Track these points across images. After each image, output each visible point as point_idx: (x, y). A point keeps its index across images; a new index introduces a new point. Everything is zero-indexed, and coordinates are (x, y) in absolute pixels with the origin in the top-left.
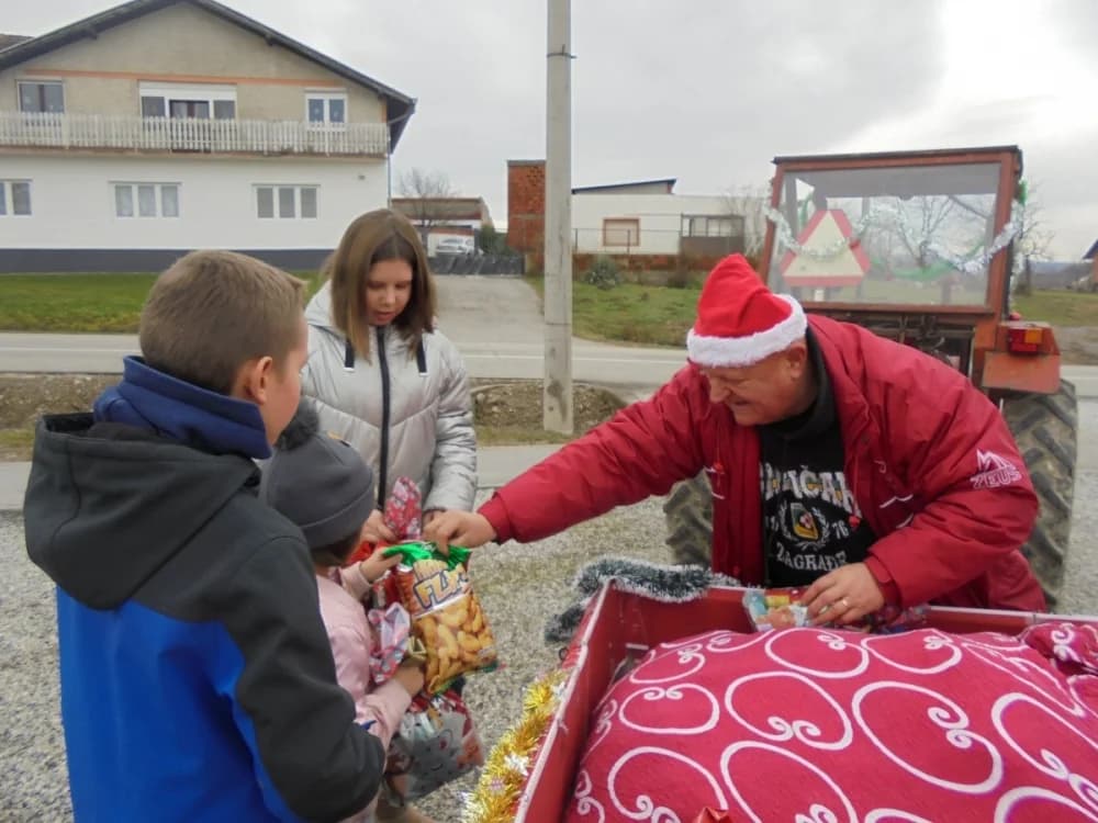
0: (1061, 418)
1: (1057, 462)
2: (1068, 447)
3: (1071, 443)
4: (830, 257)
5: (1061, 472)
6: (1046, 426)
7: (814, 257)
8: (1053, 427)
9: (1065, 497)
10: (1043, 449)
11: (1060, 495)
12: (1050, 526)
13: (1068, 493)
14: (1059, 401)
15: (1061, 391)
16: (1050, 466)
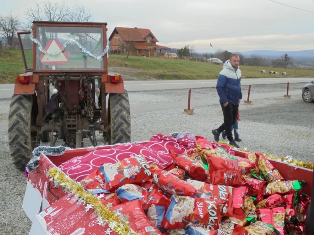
0: (125, 100)
1: (126, 111)
2: (128, 107)
3: (129, 106)
4: (57, 55)
5: (127, 114)
6: (122, 102)
7: (51, 55)
8: (124, 102)
9: (129, 121)
10: (123, 109)
11: (128, 120)
12: (127, 129)
13: (129, 119)
14: (124, 95)
15: (125, 93)
16: (124, 113)
